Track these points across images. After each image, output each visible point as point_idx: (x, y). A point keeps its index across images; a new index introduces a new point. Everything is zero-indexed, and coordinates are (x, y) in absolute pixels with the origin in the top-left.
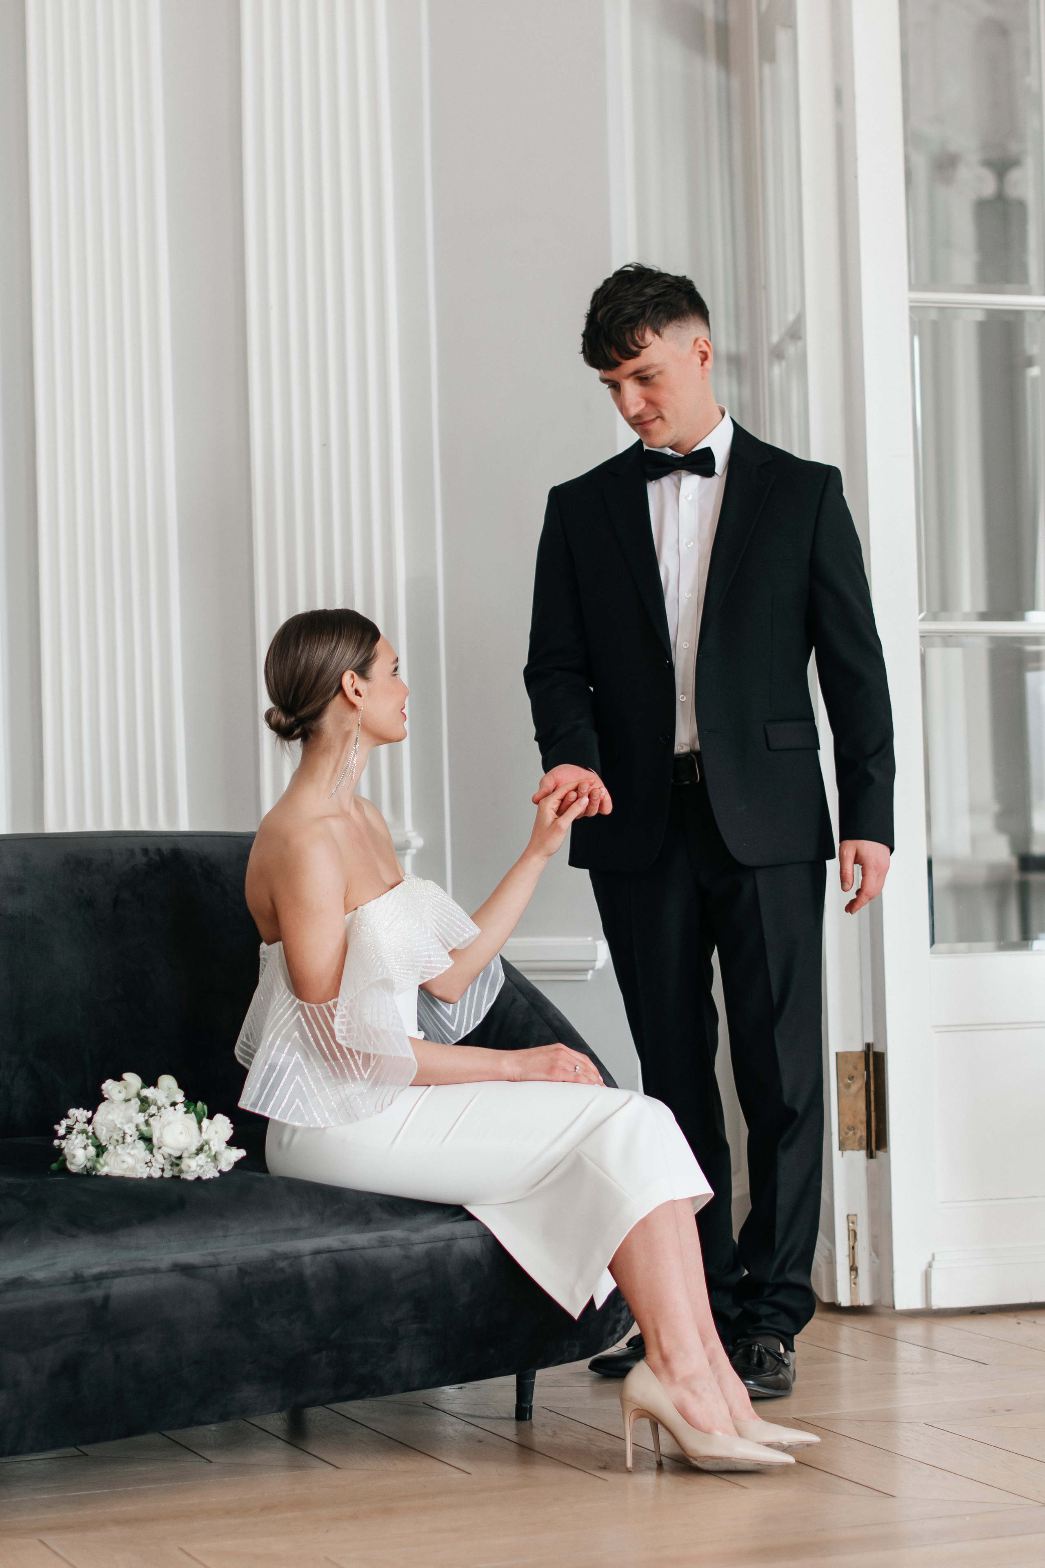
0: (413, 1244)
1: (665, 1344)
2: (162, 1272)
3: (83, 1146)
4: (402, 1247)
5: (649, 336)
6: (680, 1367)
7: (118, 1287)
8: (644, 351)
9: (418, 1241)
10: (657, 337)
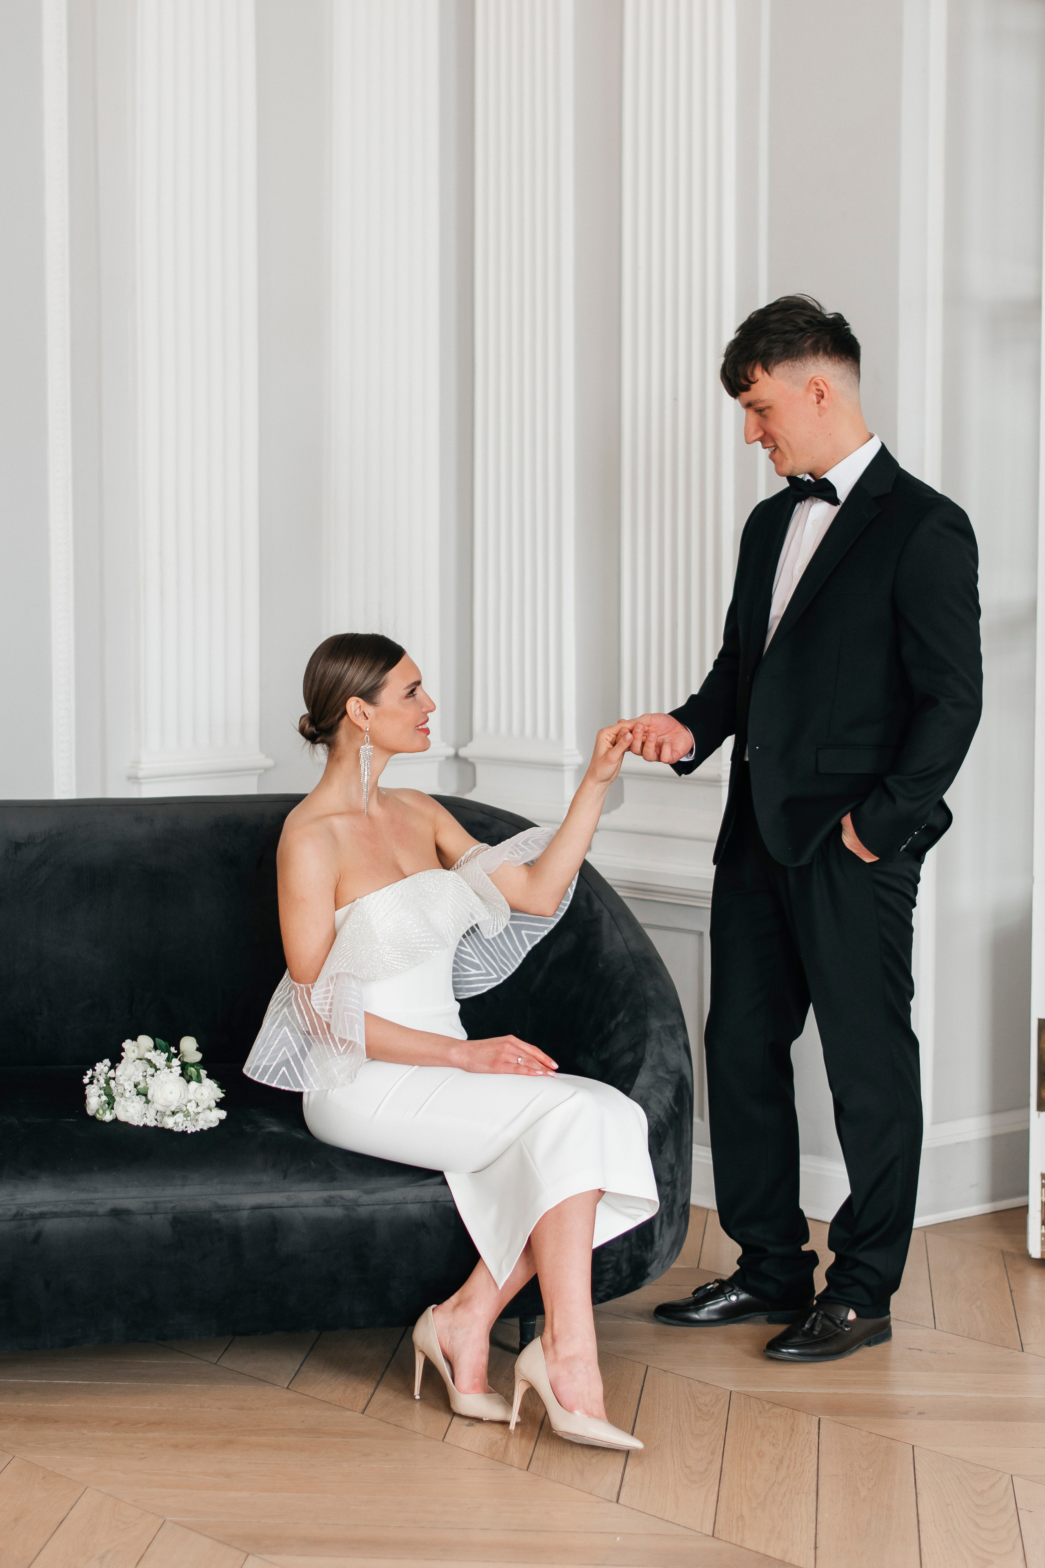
0: (359, 1206)
1: (556, 1326)
2: (98, 1215)
3: (98, 1095)
4: (346, 1208)
5: (759, 373)
6: (565, 1349)
7: (50, 1225)
8: (753, 386)
9: (364, 1203)
10: (766, 374)
